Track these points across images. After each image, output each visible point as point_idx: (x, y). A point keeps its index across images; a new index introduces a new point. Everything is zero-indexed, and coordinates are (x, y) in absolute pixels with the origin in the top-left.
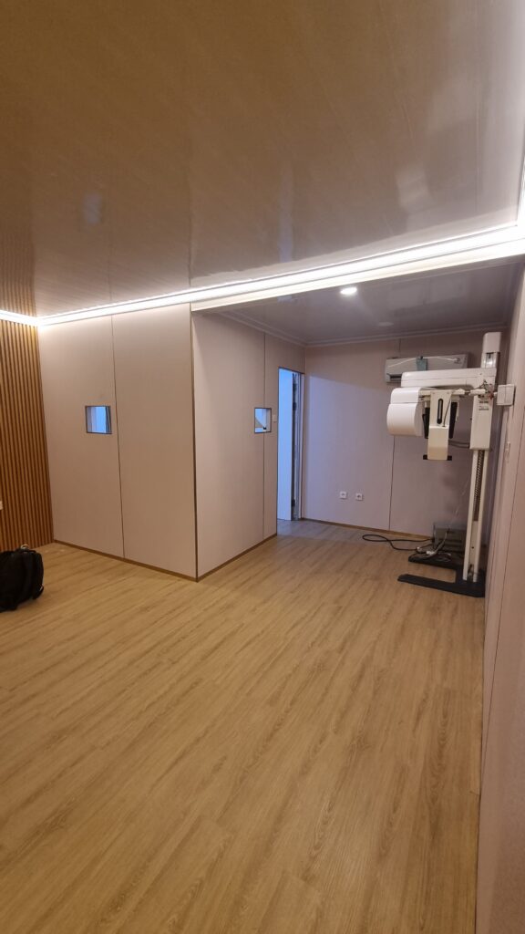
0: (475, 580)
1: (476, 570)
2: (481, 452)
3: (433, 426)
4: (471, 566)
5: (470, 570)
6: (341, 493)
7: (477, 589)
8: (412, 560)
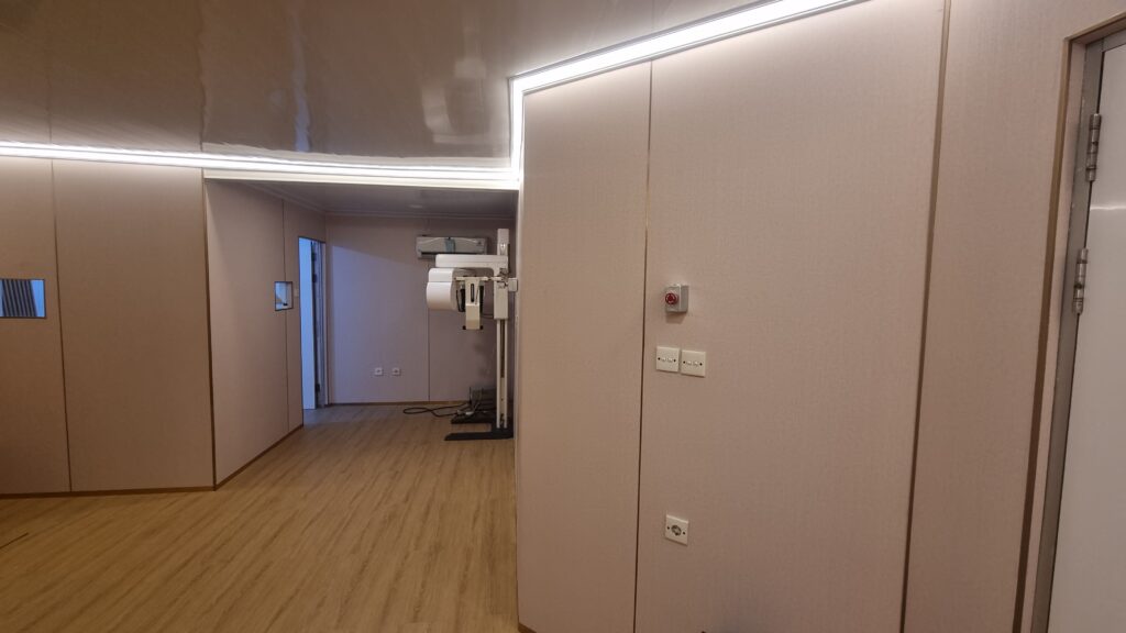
0: (505, 426)
1: (505, 417)
2: (502, 321)
3: (468, 304)
4: (502, 415)
5: (501, 420)
6: (377, 369)
7: (508, 433)
8: (454, 422)
